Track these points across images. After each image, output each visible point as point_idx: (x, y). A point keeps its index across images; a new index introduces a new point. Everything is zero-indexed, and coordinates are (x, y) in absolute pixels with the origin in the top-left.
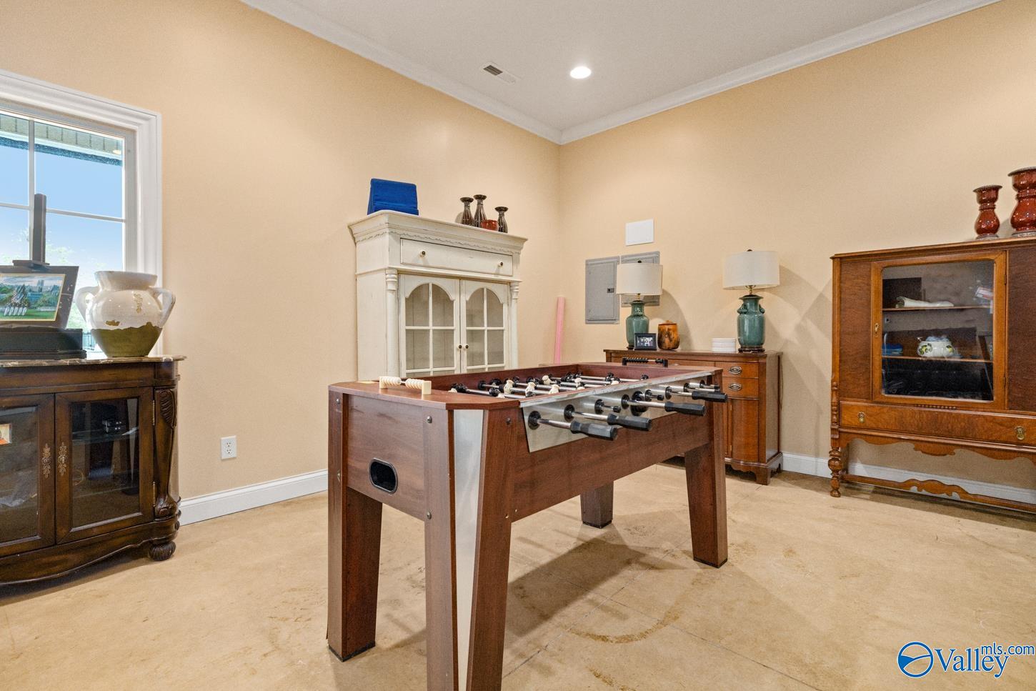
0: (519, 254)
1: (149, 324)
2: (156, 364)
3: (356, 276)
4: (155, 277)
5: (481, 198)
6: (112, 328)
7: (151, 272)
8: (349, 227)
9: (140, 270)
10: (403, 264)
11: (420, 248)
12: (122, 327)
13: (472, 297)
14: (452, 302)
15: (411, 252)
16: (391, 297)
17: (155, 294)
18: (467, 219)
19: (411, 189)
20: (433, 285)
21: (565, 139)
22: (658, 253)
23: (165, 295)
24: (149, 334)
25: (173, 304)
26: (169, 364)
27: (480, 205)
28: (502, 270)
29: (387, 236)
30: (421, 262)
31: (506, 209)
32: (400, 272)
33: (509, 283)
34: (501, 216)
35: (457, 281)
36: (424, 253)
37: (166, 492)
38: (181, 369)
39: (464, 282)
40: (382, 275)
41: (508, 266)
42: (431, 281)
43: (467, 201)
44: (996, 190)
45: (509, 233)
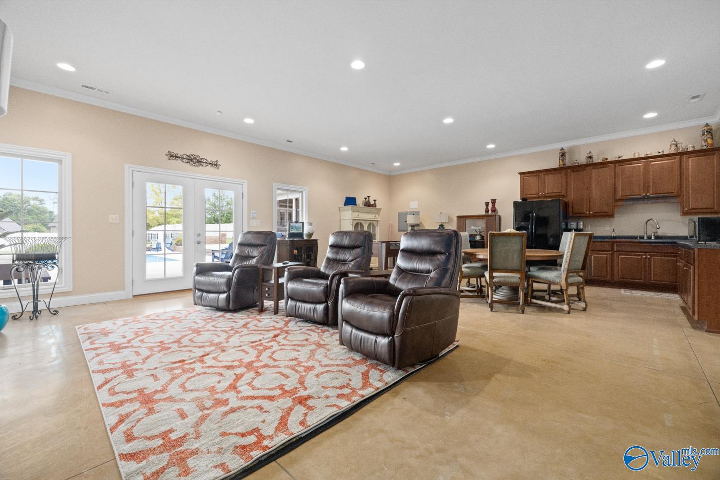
0: (380, 213)
1: (313, 232)
3: (340, 220)
5: (369, 197)
6: (308, 233)
10: (354, 218)
11: (358, 214)
12: (310, 233)
13: (369, 225)
14: (364, 226)
15: (355, 215)
16: (351, 226)
19: (355, 198)
21: (392, 174)
22: (419, 212)
23: (315, 226)
24: (313, 234)
26: (316, 240)
27: (369, 199)
28: (375, 218)
29: (351, 211)
31: (376, 200)
32: (353, 220)
33: (377, 221)
34: (374, 203)
35: (365, 221)
39: (367, 221)
40: (349, 220)
41: (377, 216)
42: (359, 221)
43: (366, 198)
44: (488, 203)
45: (377, 207)
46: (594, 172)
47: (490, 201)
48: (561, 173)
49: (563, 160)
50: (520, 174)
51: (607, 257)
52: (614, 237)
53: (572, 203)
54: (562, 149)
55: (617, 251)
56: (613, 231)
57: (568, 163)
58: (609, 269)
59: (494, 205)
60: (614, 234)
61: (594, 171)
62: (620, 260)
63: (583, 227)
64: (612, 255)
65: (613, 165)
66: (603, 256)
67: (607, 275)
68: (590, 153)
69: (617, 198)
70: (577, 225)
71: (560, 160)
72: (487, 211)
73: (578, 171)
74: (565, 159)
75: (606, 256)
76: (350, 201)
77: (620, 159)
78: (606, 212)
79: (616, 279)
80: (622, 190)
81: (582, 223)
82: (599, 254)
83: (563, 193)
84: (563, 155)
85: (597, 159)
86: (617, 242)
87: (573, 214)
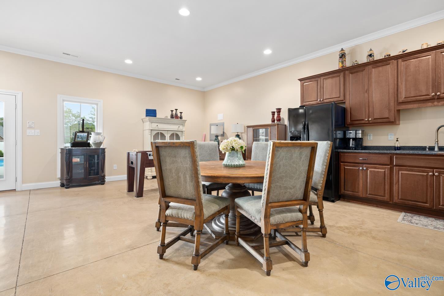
0: (185, 124)
1: (101, 142)
2: (102, 149)
3: (143, 130)
4: (101, 133)
5: (176, 110)
6: (95, 142)
7: (101, 132)
8: (142, 119)
9: (99, 132)
10: (152, 128)
11: (157, 124)
12: (96, 142)
13: (171, 135)
14: (165, 136)
15: (154, 126)
16: (149, 136)
17: (102, 136)
18: (172, 117)
19: (155, 111)
20: (160, 133)
21: (205, 90)
22: (224, 123)
23: (103, 136)
24: (101, 143)
25: (105, 138)
26: (104, 149)
27: (176, 111)
28: (179, 128)
29: (148, 122)
30: (157, 127)
31: (182, 113)
32: (152, 130)
33: (182, 131)
34: (181, 114)
35: (167, 131)
36: (157, 125)
37: (103, 172)
38: (106, 150)
39: (168, 131)
40: (148, 131)
41: (181, 127)
42: (160, 132)
43: (172, 111)
44: (274, 112)
45: (183, 119)
46: (374, 72)
47: (275, 111)
48: (339, 76)
49: (342, 62)
50: (300, 80)
51: (385, 171)
52: (397, 147)
53: (351, 109)
54: (342, 50)
55: (396, 166)
56: (397, 141)
57: (348, 64)
58: (387, 187)
59: (280, 114)
60: (398, 145)
61: (373, 70)
62: (400, 176)
63: (362, 136)
64: (391, 170)
65: (395, 62)
66: (380, 170)
67: (384, 193)
68: (371, 50)
69: (400, 100)
70: (356, 134)
71: (339, 62)
72: (273, 121)
73: (357, 72)
74: (345, 61)
75: (383, 170)
76: (151, 113)
77: (405, 52)
78: (388, 118)
79: (396, 199)
80: (406, 91)
81: (360, 132)
82: (375, 168)
83: (342, 98)
84: (343, 56)
85: (378, 56)
86: (397, 154)
87: (351, 121)
